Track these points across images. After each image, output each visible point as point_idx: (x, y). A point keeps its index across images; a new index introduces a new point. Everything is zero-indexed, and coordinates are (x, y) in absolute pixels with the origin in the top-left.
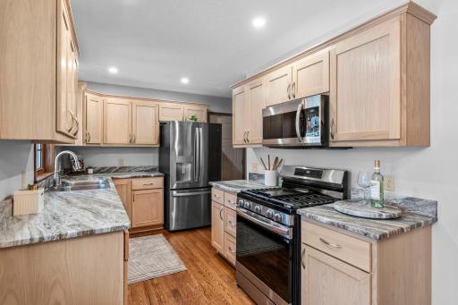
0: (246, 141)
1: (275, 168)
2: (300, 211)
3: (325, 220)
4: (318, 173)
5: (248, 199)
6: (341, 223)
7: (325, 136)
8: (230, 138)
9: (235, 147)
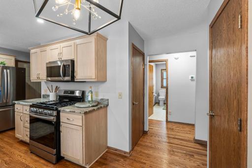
0: (38, 78)
1: (56, 91)
2: (59, 109)
3: (68, 110)
4: (73, 92)
5: (36, 107)
6: (73, 110)
7: (73, 77)
8: (29, 76)
9: (32, 81)
